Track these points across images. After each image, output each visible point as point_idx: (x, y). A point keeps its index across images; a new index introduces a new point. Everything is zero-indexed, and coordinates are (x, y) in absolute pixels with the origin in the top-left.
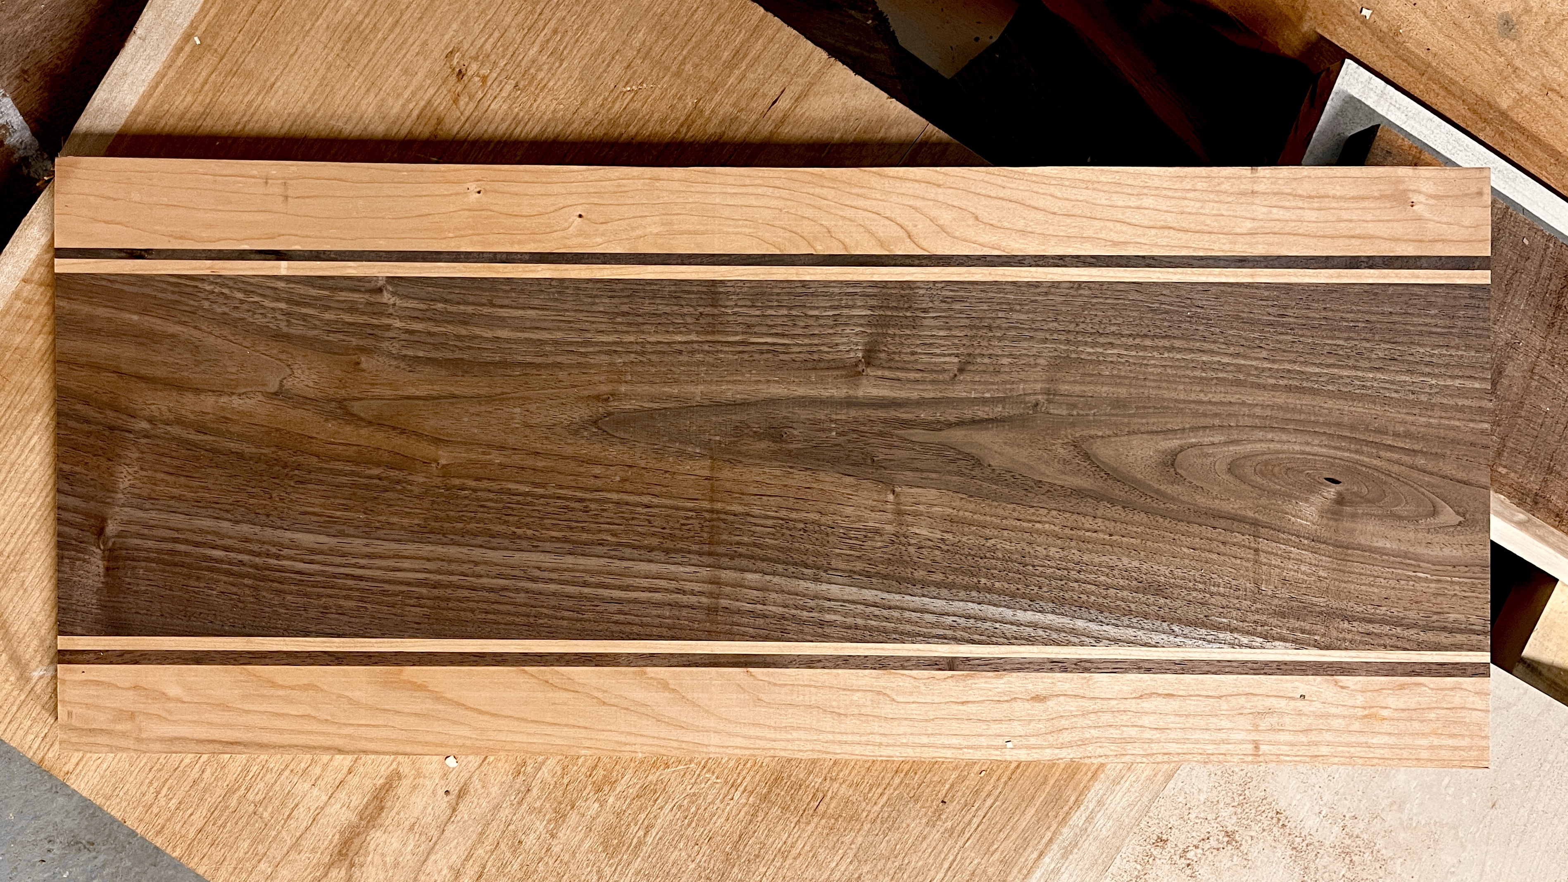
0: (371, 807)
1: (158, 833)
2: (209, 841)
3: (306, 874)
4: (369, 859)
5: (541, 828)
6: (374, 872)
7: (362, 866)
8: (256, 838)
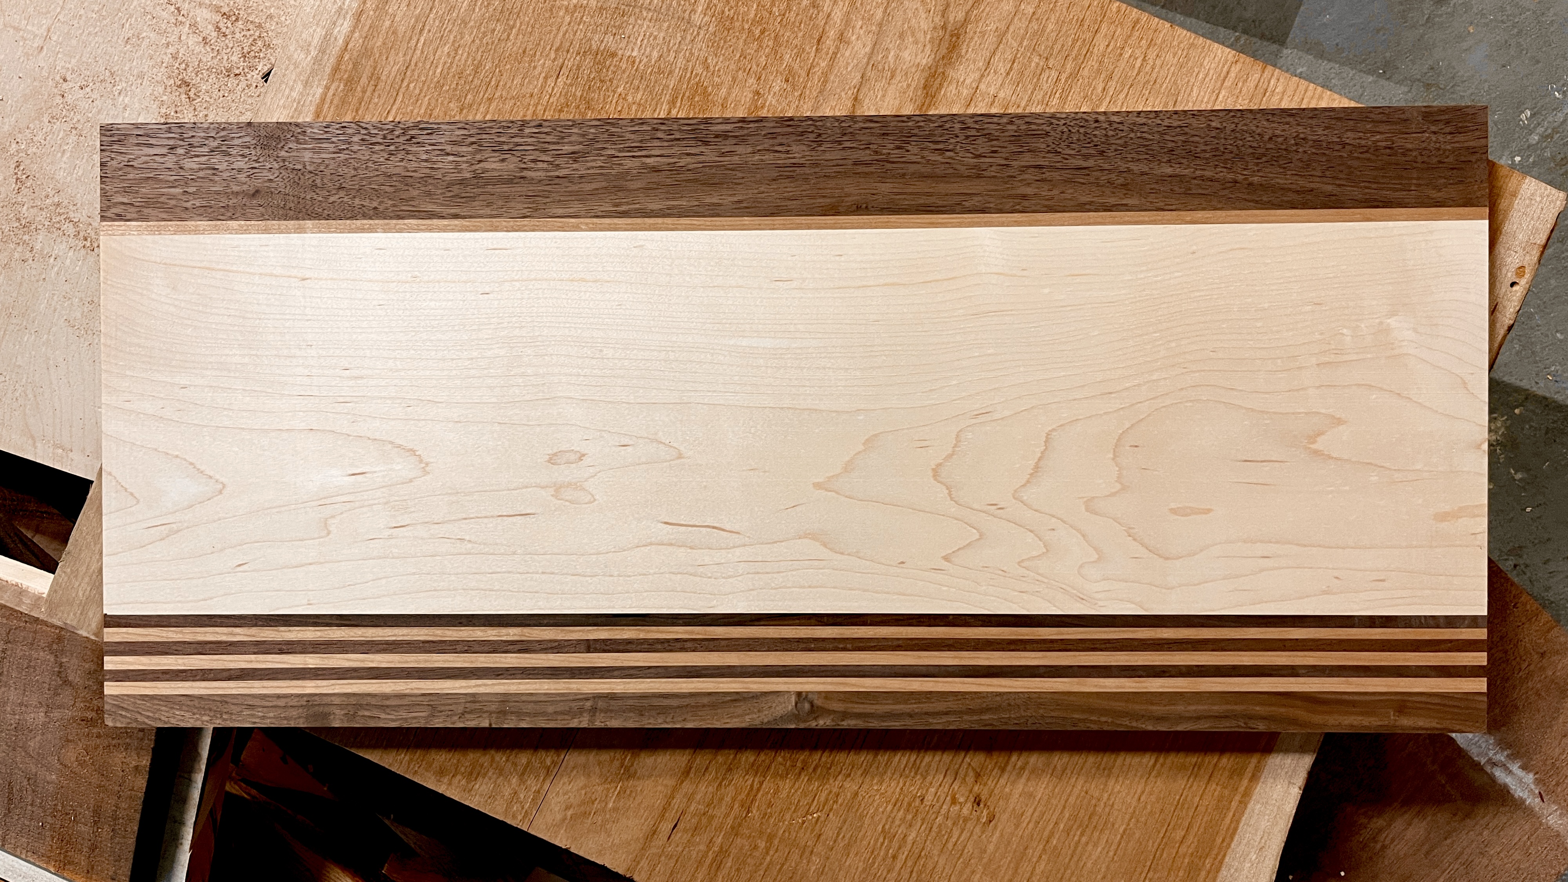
0: (936, 86)
1: (1137, 21)
2: (1087, 23)
3: (988, 9)
4: (928, 37)
5: (770, 97)
6: (922, 23)
7: (935, 28)
8: (1041, 35)
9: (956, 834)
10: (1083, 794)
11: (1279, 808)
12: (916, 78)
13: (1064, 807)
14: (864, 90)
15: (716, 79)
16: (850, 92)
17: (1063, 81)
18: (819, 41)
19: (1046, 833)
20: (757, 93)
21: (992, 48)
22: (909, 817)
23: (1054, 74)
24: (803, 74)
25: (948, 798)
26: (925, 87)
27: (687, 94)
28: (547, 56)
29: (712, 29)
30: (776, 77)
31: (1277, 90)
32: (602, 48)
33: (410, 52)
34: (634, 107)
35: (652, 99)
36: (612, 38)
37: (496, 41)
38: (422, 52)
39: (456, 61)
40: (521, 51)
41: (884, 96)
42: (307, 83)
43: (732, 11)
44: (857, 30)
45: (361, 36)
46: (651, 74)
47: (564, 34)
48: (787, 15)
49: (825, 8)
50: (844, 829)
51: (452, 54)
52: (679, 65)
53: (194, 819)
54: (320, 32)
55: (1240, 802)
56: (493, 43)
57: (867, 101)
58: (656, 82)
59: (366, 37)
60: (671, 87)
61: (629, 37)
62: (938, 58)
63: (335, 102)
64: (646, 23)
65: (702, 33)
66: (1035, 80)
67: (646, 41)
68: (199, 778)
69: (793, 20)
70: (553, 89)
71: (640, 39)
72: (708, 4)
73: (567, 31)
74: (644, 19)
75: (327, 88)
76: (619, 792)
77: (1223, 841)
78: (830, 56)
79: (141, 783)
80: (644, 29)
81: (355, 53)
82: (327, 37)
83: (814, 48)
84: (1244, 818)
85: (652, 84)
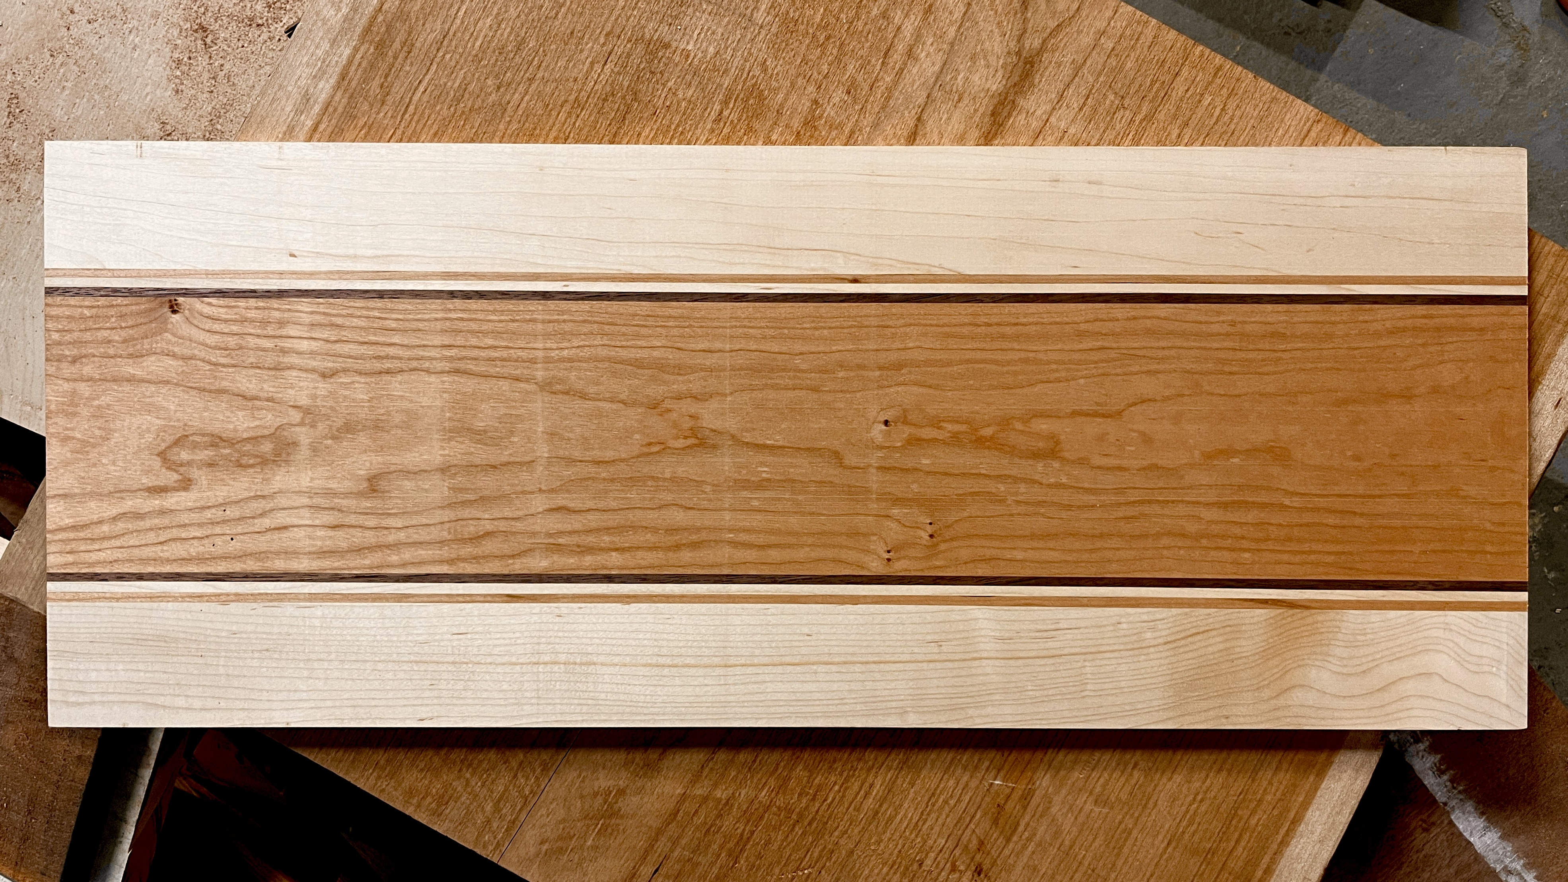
0: (1005, 114)
1: (1220, 68)
2: (1168, 65)
4: (1001, 62)
5: (828, 109)
6: (996, 47)
7: (1009, 53)
8: (1120, 72)
12: (984, 104)
14: (929, 110)
15: (774, 84)
16: (913, 112)
17: (1137, 122)
18: (886, 54)
20: (816, 102)
21: (1067, 80)
23: (1128, 114)
24: (867, 88)
25: (948, 865)
26: (993, 114)
27: (742, 96)
28: (596, 39)
29: (774, 30)
30: (837, 87)
32: (655, 38)
33: (450, 20)
35: (704, 98)
36: (667, 28)
38: (462, 22)
39: (498, 35)
40: (569, 31)
41: (949, 119)
42: (334, 41)
43: (797, 13)
44: (927, 47)
46: (705, 70)
47: (617, 19)
48: (855, 23)
49: (896, 21)
51: (495, 27)
52: (735, 65)
53: (137, 817)
56: (539, 19)
57: (930, 122)
58: (709, 80)
60: (725, 86)
61: (685, 29)
62: (1009, 85)
63: (364, 65)
64: (706, 16)
65: (763, 32)
66: (1108, 119)
67: (702, 35)
68: (147, 774)
69: (860, 29)
70: (599, 75)
71: (696, 33)
72: (773, 3)
73: (619, 15)
74: (704, 12)
75: (356, 50)
76: (600, 830)
78: (897, 69)
79: (83, 774)
80: (702, 22)
81: (389, 15)
83: (881, 61)
85: (705, 81)
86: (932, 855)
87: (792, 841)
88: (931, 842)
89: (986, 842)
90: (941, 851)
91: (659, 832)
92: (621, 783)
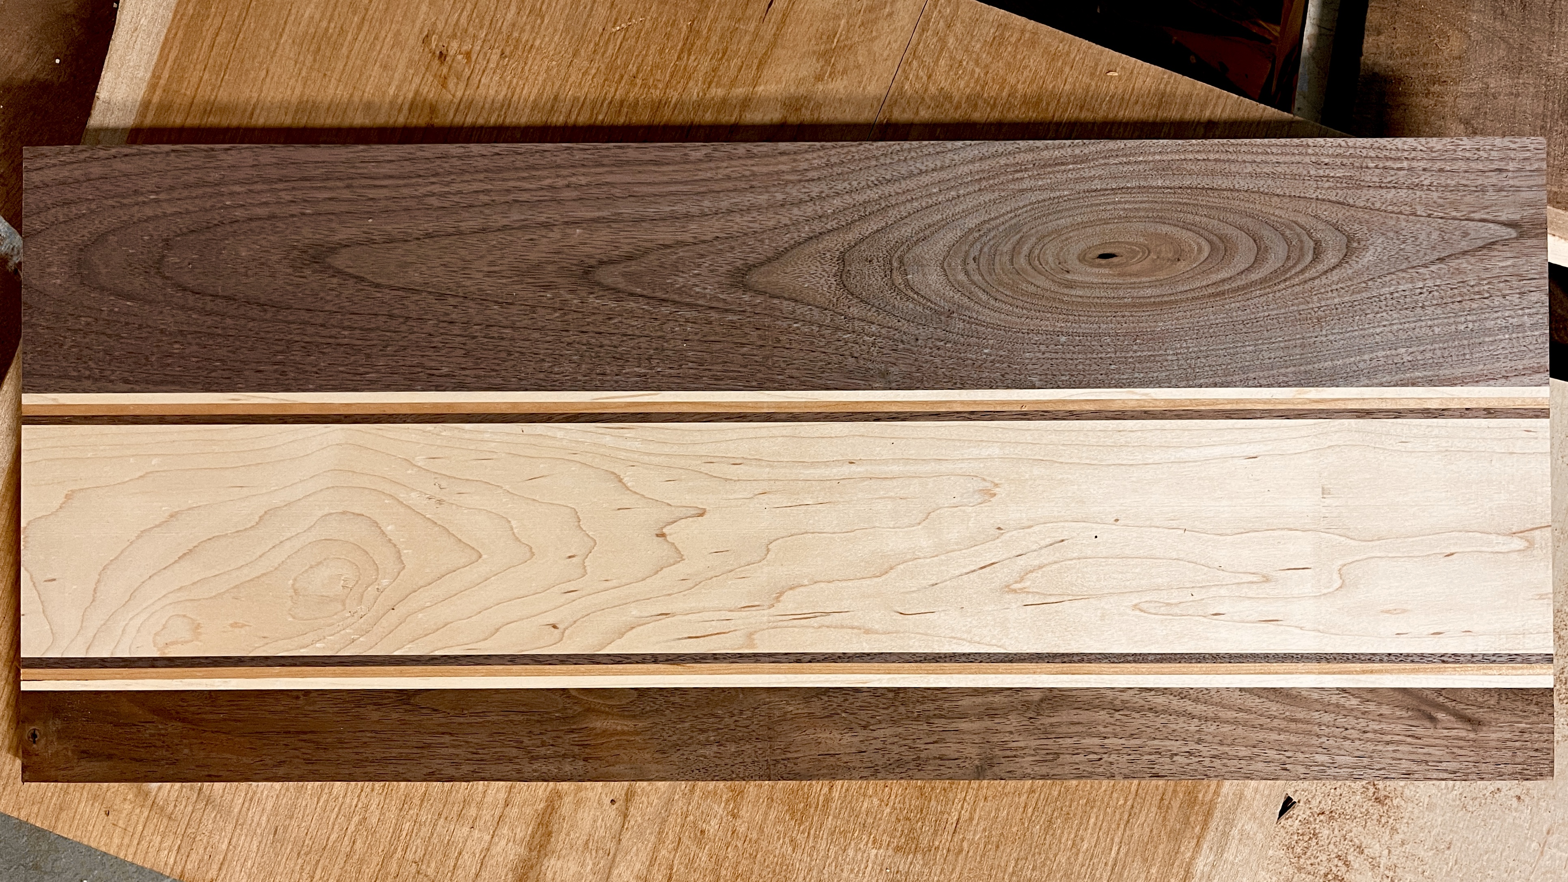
0: (538, 836)
9: (463, 21)
10: (329, 73)
11: (119, 76)
12: (561, 842)
13: (348, 57)
14: (617, 826)
15: (781, 828)
19: (365, 28)
22: (516, 34)
25: (474, 58)
27: (812, 810)
28: (971, 844)
31: (166, 852)
32: (911, 856)
33: (1125, 840)
34: (870, 792)
35: (850, 802)
36: (901, 868)
37: (1029, 858)
38: (1112, 839)
39: (1074, 831)
40: (1001, 848)
42: (1240, 798)
45: (1183, 854)
46: (854, 831)
47: (954, 869)
50: (585, 16)
51: (1078, 839)
52: (824, 841)
54: (1229, 856)
55: (159, 77)
56: (1034, 855)
57: (613, 814)
58: (848, 821)
59: (1176, 853)
60: (830, 818)
61: (881, 870)
66: (430, 849)
67: (863, 866)
70: (962, 808)
71: (869, 869)
73: (951, 873)
76: (834, 37)
77: (176, 34)
81: (1188, 836)
82: (1221, 850)
83: (675, 870)
84: (155, 61)
85: (852, 819)
86: (492, 65)
87: (637, 56)
88: (496, 78)
89: (440, 87)
90: (484, 71)
91: (773, 44)
92: (821, 88)
